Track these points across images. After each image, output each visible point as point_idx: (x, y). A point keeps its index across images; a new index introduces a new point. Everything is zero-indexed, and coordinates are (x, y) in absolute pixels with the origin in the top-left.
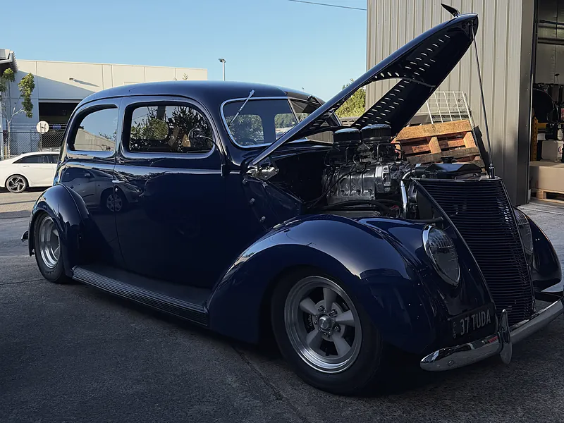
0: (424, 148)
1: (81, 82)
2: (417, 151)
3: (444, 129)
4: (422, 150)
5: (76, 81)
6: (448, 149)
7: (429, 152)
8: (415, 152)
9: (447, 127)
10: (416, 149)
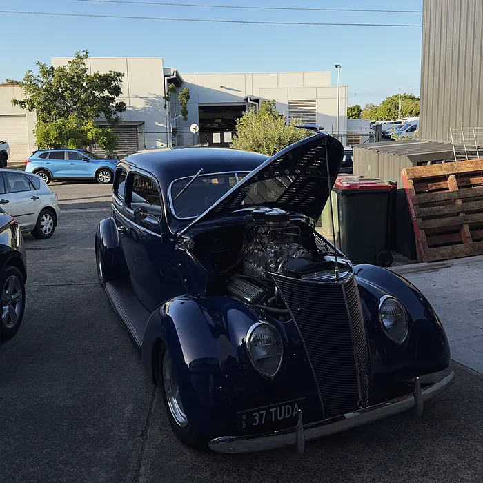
0: (442, 185)
1: (229, 89)
2: (434, 188)
3: (465, 167)
4: (438, 187)
5: (225, 88)
6: (470, 186)
7: (448, 189)
8: (430, 189)
9: (468, 165)
10: (432, 186)
